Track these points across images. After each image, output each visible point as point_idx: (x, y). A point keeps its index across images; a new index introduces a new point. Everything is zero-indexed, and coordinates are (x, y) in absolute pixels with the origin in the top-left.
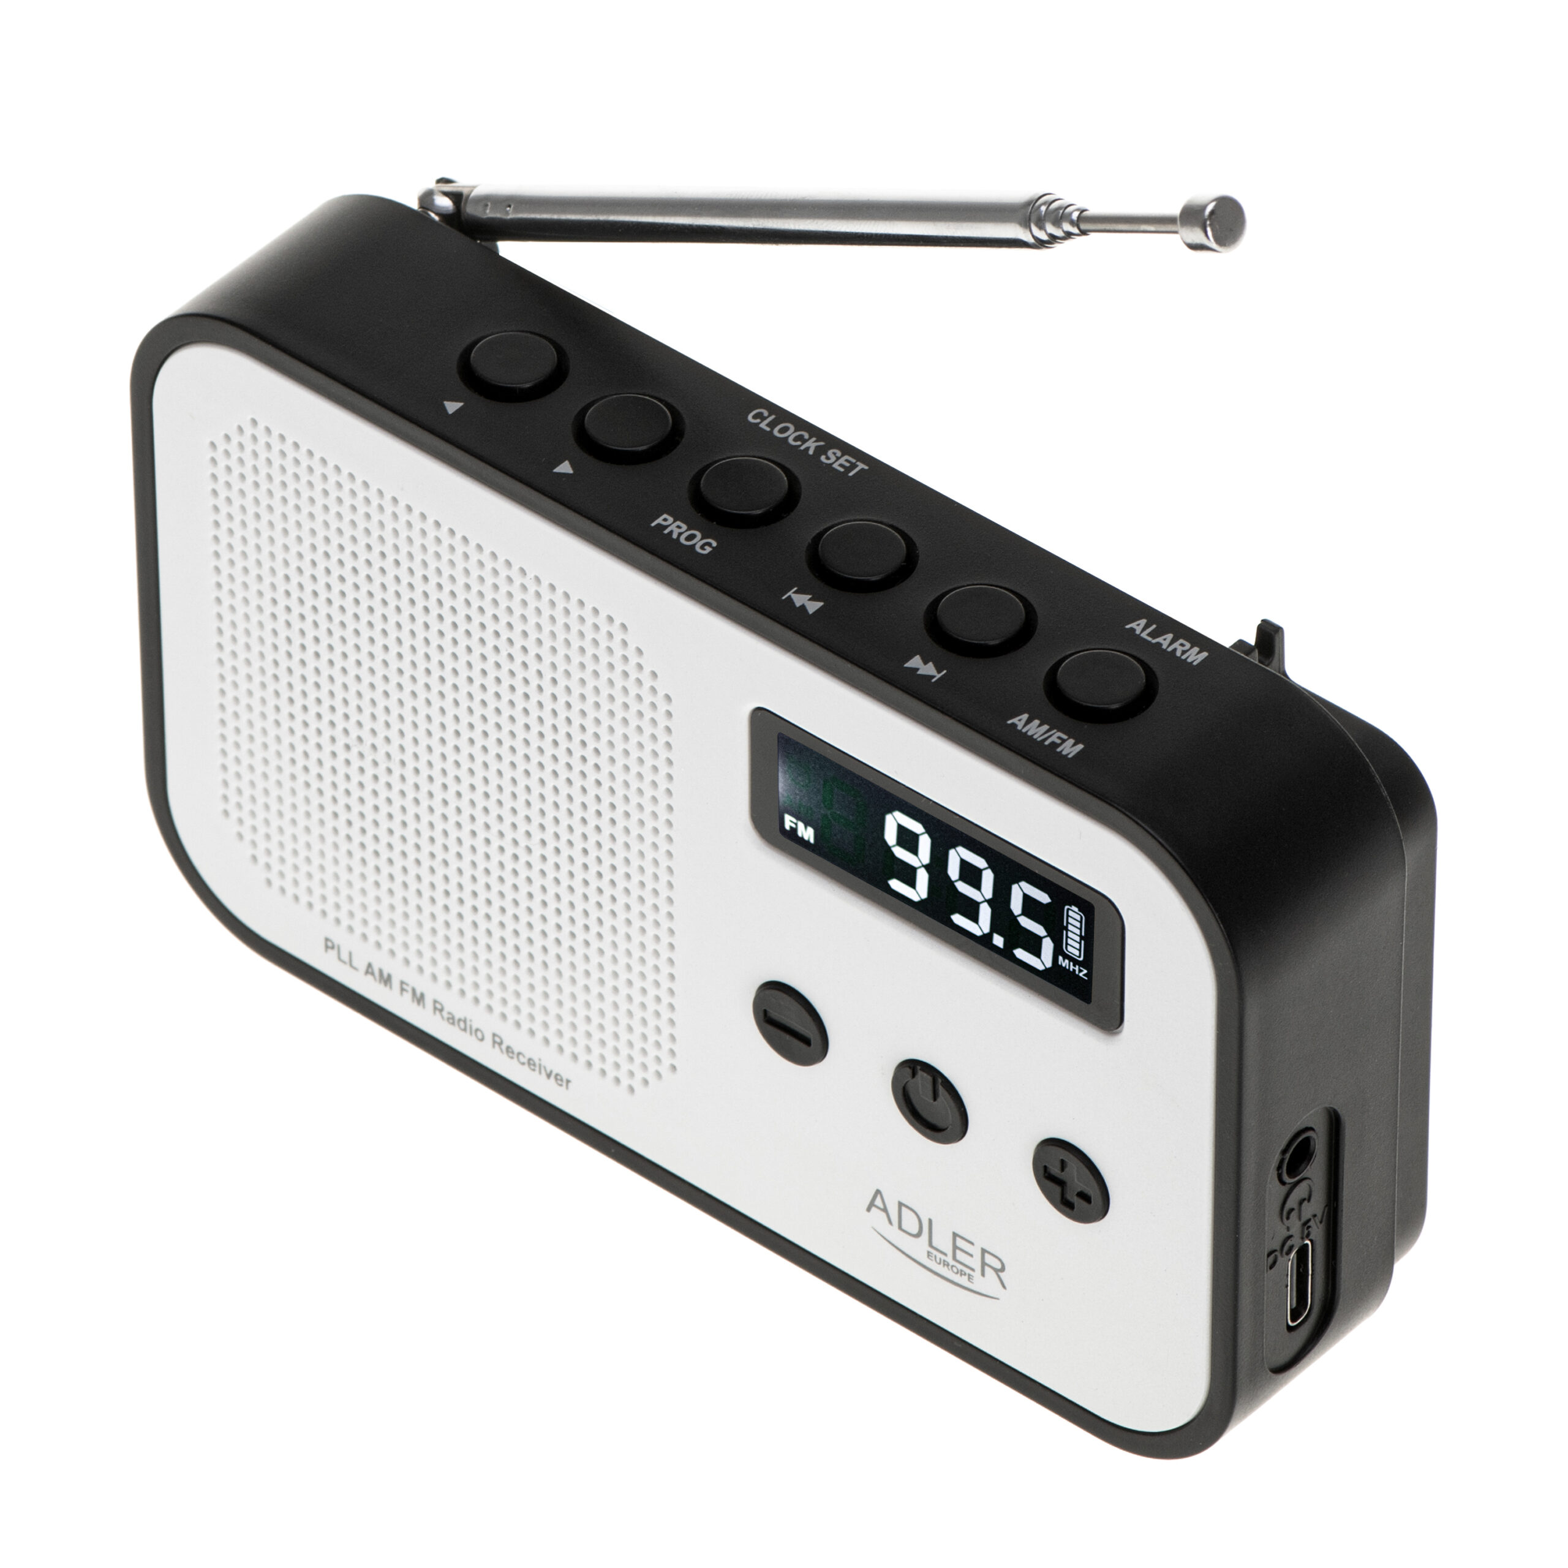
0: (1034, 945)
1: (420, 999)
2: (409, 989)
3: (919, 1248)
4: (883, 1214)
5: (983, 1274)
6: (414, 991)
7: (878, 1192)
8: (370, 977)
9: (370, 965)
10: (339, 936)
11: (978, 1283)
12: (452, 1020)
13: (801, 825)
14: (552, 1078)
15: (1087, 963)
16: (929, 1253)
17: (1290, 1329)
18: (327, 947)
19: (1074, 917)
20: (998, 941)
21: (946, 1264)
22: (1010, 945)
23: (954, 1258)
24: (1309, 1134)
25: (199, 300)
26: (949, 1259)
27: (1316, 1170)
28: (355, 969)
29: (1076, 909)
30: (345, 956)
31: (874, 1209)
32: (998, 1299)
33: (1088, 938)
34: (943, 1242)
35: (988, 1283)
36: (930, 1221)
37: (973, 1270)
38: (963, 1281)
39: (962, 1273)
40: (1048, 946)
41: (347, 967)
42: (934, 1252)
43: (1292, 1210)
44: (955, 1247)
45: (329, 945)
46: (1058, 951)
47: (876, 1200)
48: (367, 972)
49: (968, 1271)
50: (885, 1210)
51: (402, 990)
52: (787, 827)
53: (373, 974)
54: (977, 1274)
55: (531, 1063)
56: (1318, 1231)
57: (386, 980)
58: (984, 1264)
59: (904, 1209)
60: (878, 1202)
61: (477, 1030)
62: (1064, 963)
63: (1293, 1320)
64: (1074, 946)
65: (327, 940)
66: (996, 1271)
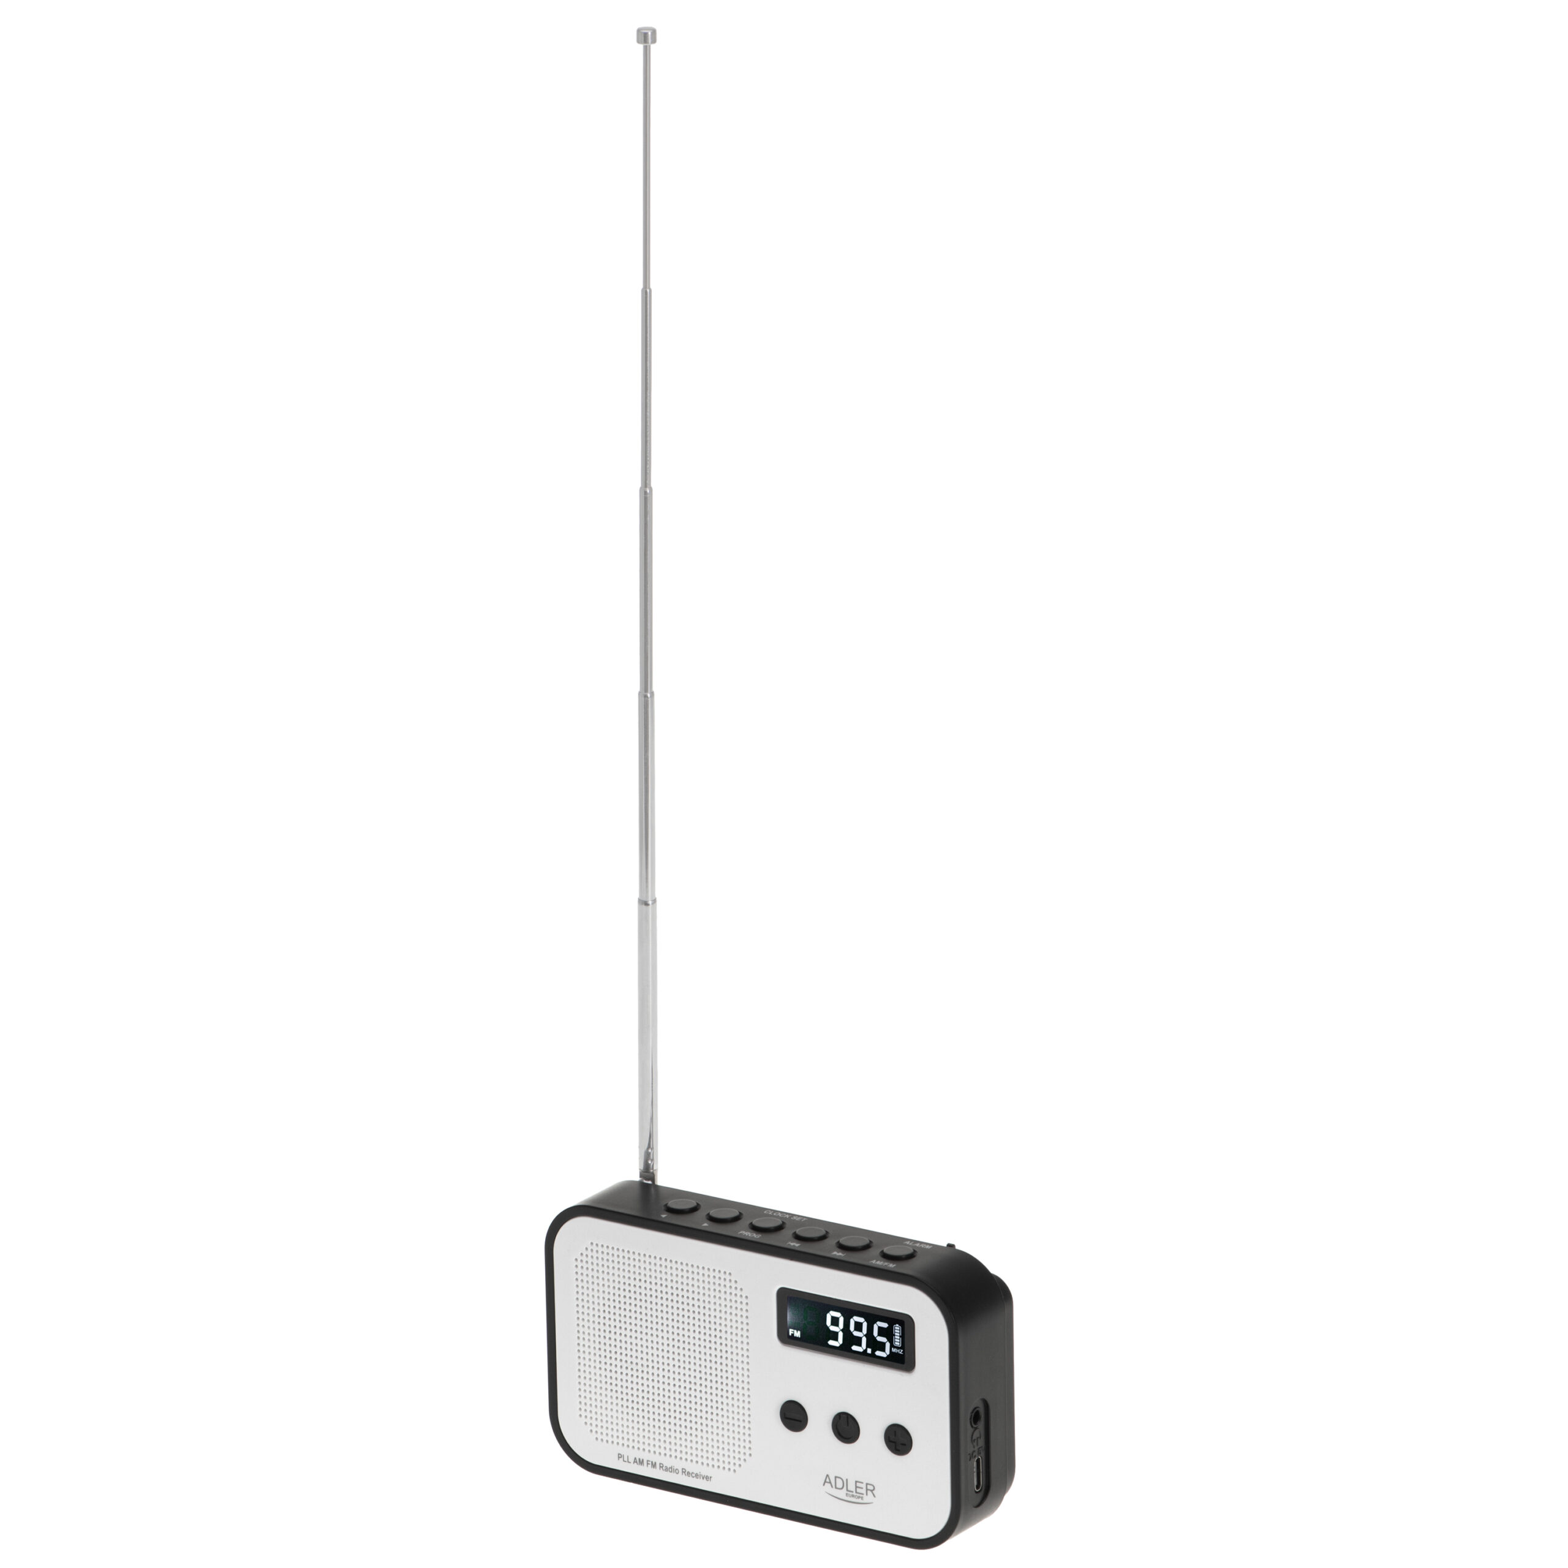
0: (882, 1347)
1: (654, 1465)
2: (650, 1463)
3: (842, 1494)
4: (830, 1484)
5: (867, 1494)
6: (652, 1462)
7: (827, 1476)
8: (635, 1463)
9: (635, 1459)
10: (624, 1451)
11: (866, 1499)
12: (667, 1469)
13: (795, 1331)
14: (705, 1479)
15: (902, 1347)
16: (847, 1494)
17: (976, 1492)
18: (619, 1457)
19: (897, 1329)
20: (869, 1351)
21: (853, 1496)
22: (873, 1352)
23: (856, 1492)
24: (977, 1409)
25: (586, 1201)
26: (854, 1494)
27: (981, 1424)
28: (630, 1462)
29: (897, 1325)
30: (626, 1459)
31: (826, 1484)
32: (872, 1503)
33: (902, 1337)
34: (852, 1487)
35: (868, 1498)
36: (847, 1480)
37: (863, 1494)
38: (860, 1500)
39: (859, 1497)
40: (888, 1345)
41: (627, 1463)
42: (848, 1493)
43: (975, 1440)
44: (856, 1487)
45: (620, 1456)
46: (892, 1346)
47: (827, 1480)
48: (634, 1462)
49: (861, 1496)
50: (830, 1482)
51: (648, 1464)
52: (790, 1334)
53: (637, 1462)
54: (865, 1496)
55: (697, 1476)
56: (983, 1454)
57: (641, 1462)
58: (867, 1490)
59: (837, 1479)
60: (828, 1480)
61: (677, 1469)
62: (894, 1350)
63: (977, 1489)
64: (897, 1342)
65: (619, 1454)
66: (872, 1491)
